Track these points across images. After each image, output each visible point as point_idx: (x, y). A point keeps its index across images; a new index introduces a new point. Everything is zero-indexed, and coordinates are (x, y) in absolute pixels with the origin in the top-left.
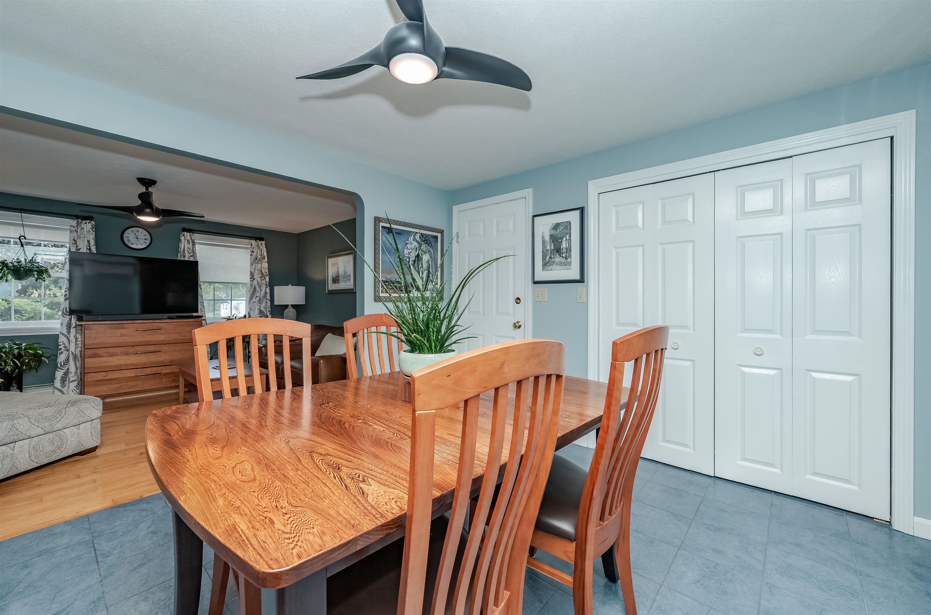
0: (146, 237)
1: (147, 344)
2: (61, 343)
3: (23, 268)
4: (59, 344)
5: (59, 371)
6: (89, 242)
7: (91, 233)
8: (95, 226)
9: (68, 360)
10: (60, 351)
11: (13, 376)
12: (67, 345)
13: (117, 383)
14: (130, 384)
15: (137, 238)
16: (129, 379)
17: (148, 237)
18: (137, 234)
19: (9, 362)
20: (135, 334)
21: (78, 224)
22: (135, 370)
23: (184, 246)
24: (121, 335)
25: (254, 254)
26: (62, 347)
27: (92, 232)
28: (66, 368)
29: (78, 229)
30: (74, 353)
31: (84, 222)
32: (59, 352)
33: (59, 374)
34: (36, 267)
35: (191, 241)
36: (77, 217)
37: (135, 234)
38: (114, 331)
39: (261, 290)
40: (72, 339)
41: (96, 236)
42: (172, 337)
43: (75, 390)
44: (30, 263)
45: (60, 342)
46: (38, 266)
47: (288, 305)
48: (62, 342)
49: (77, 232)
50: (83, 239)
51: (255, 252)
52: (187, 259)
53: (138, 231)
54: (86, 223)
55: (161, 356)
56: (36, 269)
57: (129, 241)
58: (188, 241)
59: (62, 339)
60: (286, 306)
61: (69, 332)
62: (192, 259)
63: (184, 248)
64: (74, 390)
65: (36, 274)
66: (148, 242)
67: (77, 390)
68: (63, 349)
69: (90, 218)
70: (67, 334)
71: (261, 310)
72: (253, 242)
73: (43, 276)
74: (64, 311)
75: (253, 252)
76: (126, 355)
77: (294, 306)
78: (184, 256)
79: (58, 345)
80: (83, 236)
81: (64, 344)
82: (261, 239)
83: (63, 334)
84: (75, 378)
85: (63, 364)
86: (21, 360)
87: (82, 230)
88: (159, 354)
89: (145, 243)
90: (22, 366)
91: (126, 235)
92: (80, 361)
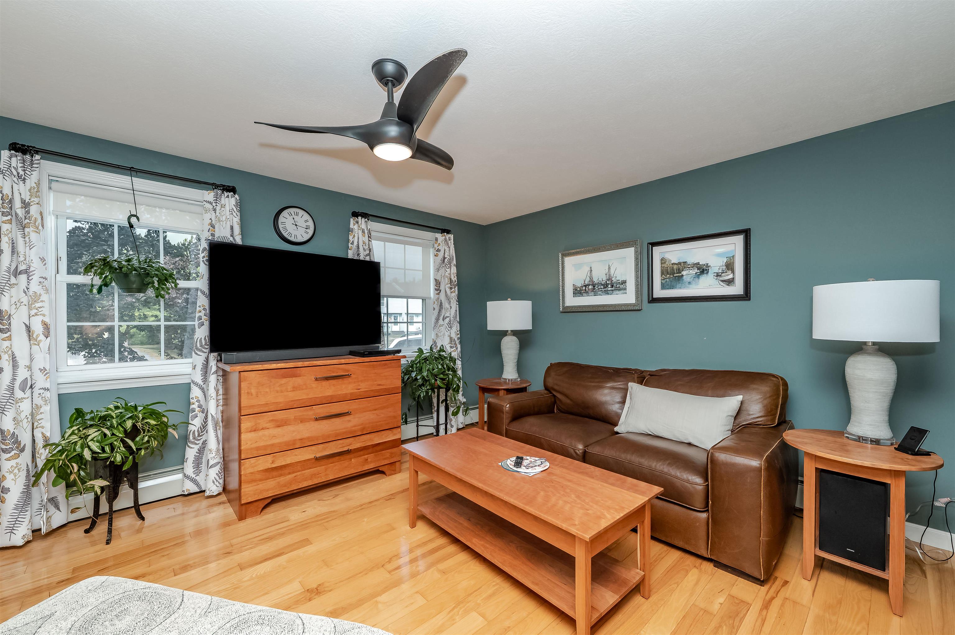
0: (308, 224)
1: (330, 401)
2: (194, 401)
3: (135, 270)
4: (191, 401)
5: (192, 448)
6: (232, 228)
7: (235, 214)
8: (239, 202)
9: (204, 426)
10: (193, 414)
11: (124, 469)
12: (202, 402)
13: (289, 473)
14: (307, 472)
15: (296, 225)
16: (305, 464)
17: (311, 223)
18: (295, 217)
19: (118, 444)
20: (314, 385)
21: (217, 199)
22: (313, 448)
23: (358, 240)
24: (294, 387)
25: (441, 254)
26: (195, 406)
27: (237, 212)
28: (201, 441)
29: (216, 205)
30: (215, 416)
31: (226, 194)
32: (190, 415)
33: (191, 453)
34: (156, 270)
35: (366, 232)
36: (215, 186)
37: (294, 219)
38: (284, 381)
39: (451, 307)
40: (212, 392)
41: (241, 219)
42: (364, 387)
43: (217, 481)
44: (146, 262)
45: (193, 398)
46: (159, 268)
47: (507, 331)
48: (197, 397)
49: (215, 210)
50: (224, 223)
51: (442, 252)
52: (362, 258)
53: (297, 214)
54: (228, 197)
55: (349, 421)
56: (156, 272)
57: (285, 229)
58: (363, 232)
59: (196, 392)
60: (504, 333)
61: (205, 379)
62: (368, 259)
63: (358, 242)
64: (215, 481)
65: (156, 282)
66: (311, 232)
67: (219, 481)
68: (197, 409)
69: (232, 190)
70: (202, 384)
71: (451, 338)
72: (439, 236)
73: (166, 285)
74: (198, 345)
75: (438, 250)
76: (301, 422)
77: (515, 333)
78: (358, 255)
79: (189, 404)
80: (224, 218)
81: (198, 401)
82: (448, 232)
83: (196, 384)
84: (216, 461)
85: (197, 435)
86: (138, 439)
87: (222, 209)
88: (347, 418)
89: (307, 233)
90: (139, 449)
91: (281, 219)
92: (221, 429)
